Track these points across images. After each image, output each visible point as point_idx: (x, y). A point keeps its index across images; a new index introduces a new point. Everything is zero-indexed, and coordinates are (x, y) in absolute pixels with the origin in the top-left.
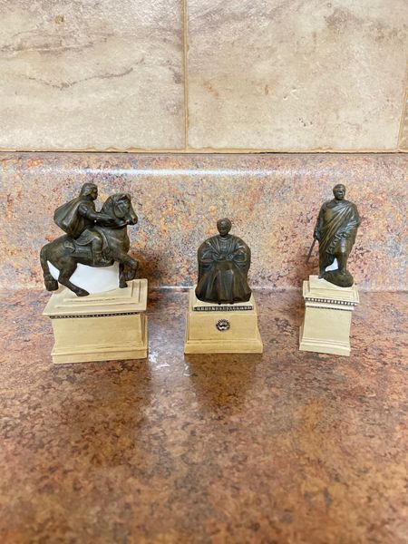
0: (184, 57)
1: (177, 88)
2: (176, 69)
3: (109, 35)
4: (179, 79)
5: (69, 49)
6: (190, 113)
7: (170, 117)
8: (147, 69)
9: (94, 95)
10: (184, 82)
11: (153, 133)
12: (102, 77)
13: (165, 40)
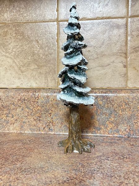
0: (127, 60)
1: (124, 69)
2: (124, 64)
3: (103, 55)
4: (125, 66)
5: (91, 59)
6: (128, 76)
7: (122, 78)
8: (115, 64)
9: (97, 72)
10: (127, 67)
11: (116, 83)
12: (101, 67)
13: (121, 56)
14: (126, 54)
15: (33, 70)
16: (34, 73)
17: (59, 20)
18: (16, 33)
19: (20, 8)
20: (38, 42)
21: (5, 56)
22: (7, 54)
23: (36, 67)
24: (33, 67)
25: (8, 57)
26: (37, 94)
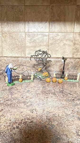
14: (48, 45)
15: (16, 50)
16: (17, 51)
17: (26, 32)
18: (10, 36)
19: (11, 27)
20: (18, 40)
21: (6, 45)
22: (7, 44)
23: (17, 49)
24: (16, 49)
25: (7, 45)
26: (18, 59)
